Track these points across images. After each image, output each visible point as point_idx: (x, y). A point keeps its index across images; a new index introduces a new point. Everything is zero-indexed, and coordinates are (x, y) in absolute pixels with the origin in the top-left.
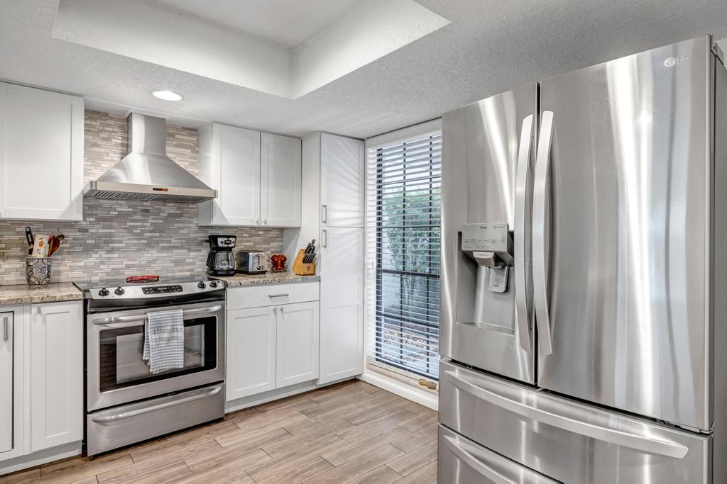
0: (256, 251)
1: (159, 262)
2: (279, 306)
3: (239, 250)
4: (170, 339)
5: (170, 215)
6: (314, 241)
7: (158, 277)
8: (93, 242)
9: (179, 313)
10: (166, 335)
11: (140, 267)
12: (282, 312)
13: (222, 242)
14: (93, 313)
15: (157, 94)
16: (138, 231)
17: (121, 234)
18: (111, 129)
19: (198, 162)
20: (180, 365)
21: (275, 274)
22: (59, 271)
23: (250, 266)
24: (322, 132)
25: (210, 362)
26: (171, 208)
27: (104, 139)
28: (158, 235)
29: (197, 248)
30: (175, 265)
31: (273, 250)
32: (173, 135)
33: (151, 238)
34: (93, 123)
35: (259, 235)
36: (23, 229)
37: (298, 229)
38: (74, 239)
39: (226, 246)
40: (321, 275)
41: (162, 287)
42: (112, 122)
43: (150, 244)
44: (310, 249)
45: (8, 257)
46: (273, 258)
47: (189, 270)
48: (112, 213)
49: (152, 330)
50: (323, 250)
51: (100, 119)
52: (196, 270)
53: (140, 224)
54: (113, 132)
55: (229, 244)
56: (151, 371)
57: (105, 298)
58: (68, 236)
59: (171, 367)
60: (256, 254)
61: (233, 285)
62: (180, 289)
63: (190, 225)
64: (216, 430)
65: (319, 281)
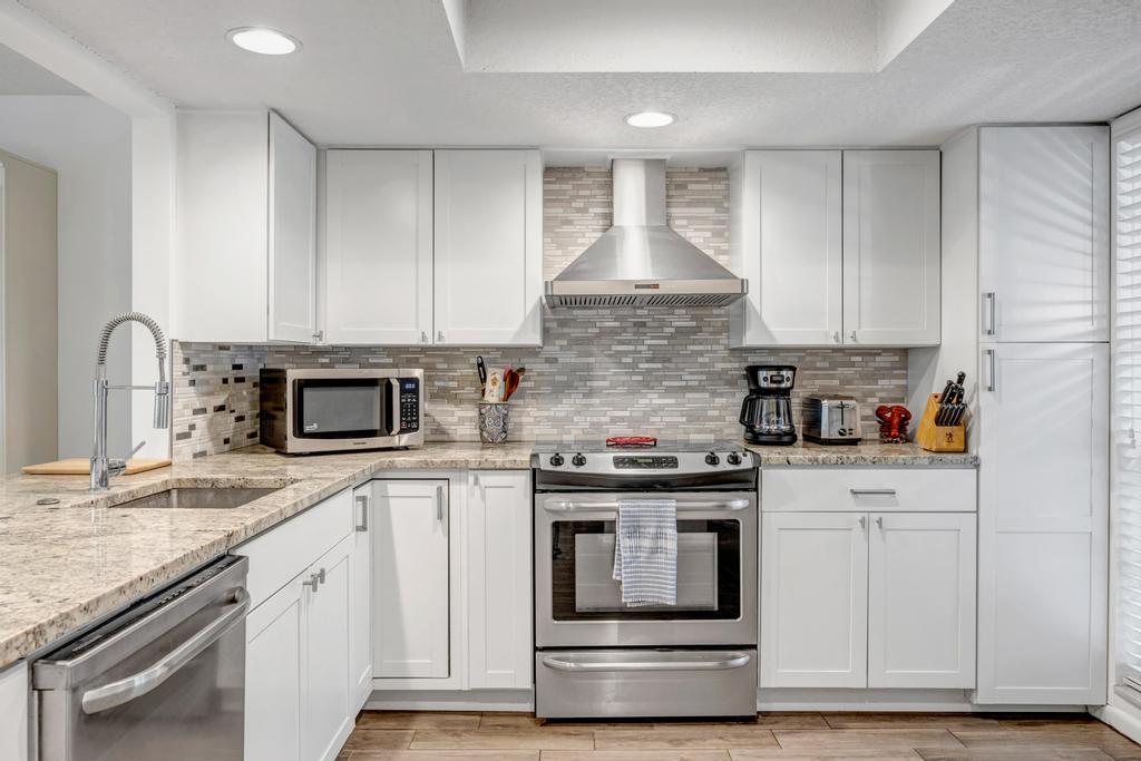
0: (836, 397)
1: (662, 414)
2: (873, 511)
3: (807, 394)
4: (654, 550)
5: (680, 331)
6: (961, 378)
7: (655, 441)
8: (565, 378)
9: (669, 506)
10: (647, 543)
11: (632, 421)
12: (880, 527)
13: (765, 379)
14: (543, 491)
15: (635, 121)
16: (629, 360)
17: (604, 366)
18: (588, 193)
19: (728, 230)
20: (670, 600)
21: (886, 446)
22: (521, 424)
23: (824, 427)
24: (980, 126)
25: (728, 605)
26: (681, 319)
27: (578, 210)
28: (660, 366)
29: (727, 389)
30: (689, 421)
31: (883, 395)
32: (683, 186)
33: (649, 371)
34: (564, 187)
35: (853, 365)
36: (474, 361)
37: (935, 349)
38: (540, 374)
39: (775, 386)
40: (981, 455)
41: (645, 458)
42: (589, 181)
43: (647, 384)
44: (952, 395)
45: (461, 401)
46: (880, 412)
47: (712, 431)
48: (589, 330)
49: (624, 530)
50: (985, 396)
51: (573, 178)
52: (726, 431)
53: (631, 348)
54: (591, 196)
55: (780, 382)
56: (623, 600)
57: (559, 469)
58: (530, 370)
59: (656, 600)
60: (838, 402)
61: (774, 462)
62: (673, 462)
63: (715, 347)
64: (737, 736)
65: (977, 467)
